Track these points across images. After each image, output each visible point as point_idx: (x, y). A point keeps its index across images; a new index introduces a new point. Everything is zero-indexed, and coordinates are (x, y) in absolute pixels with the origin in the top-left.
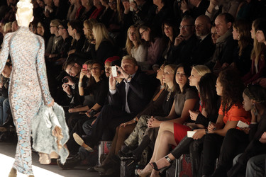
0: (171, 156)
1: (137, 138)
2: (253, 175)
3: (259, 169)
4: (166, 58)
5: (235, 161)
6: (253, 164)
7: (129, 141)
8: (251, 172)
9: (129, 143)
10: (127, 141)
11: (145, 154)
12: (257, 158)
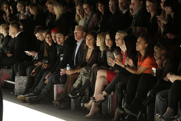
0: (104, 93)
1: (81, 82)
2: (160, 104)
3: (164, 99)
4: (99, 26)
5: (148, 95)
6: (160, 97)
7: (76, 85)
8: (159, 102)
9: (76, 86)
10: (74, 85)
11: (87, 92)
12: (162, 92)
